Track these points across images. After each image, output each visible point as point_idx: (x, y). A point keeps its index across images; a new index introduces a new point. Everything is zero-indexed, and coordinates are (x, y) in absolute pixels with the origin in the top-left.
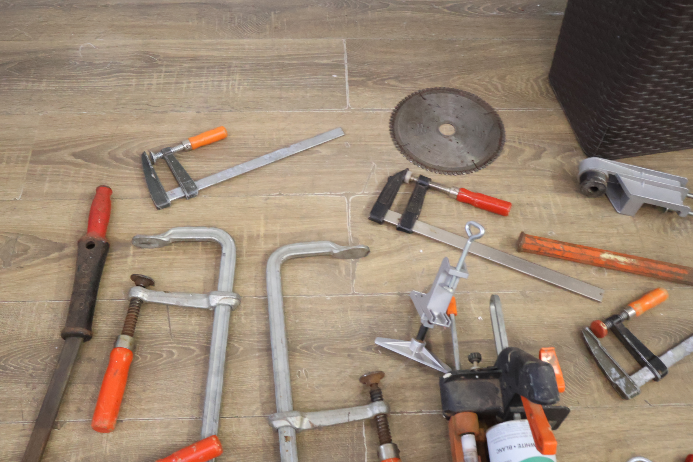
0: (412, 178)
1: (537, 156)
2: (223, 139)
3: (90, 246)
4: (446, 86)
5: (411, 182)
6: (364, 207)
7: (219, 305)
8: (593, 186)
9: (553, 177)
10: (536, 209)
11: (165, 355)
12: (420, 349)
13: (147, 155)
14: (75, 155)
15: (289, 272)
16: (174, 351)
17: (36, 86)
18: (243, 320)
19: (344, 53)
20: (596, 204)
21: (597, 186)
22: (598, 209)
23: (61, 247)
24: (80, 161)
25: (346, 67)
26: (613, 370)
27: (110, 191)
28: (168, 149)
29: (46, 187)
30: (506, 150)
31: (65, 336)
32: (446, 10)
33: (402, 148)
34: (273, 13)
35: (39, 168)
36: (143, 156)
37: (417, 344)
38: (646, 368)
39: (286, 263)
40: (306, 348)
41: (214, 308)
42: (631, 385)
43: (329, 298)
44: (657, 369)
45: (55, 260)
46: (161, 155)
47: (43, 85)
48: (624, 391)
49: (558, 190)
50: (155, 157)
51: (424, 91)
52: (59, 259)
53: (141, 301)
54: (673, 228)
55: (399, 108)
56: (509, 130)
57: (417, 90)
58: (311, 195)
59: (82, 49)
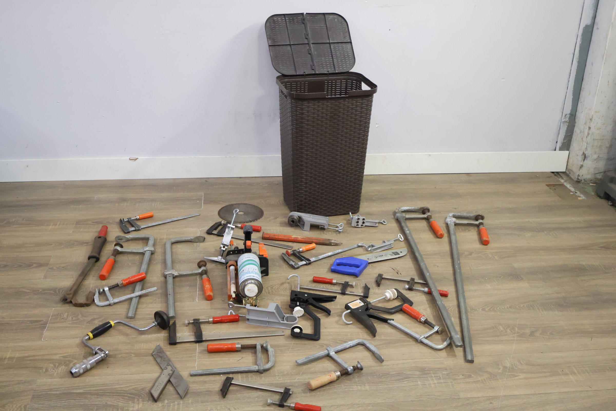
0: (224, 223)
1: (276, 218)
2: (151, 217)
3: (100, 237)
4: (243, 203)
5: (224, 224)
6: (205, 231)
7: (147, 250)
8: (292, 220)
9: (280, 223)
10: (272, 230)
11: (126, 265)
12: (221, 259)
13: (122, 219)
14: (93, 222)
15: (174, 246)
16: (129, 264)
17: (77, 207)
18: (156, 257)
19: (202, 196)
20: (296, 229)
21: (293, 220)
22: (296, 230)
23: (88, 243)
24: (94, 224)
25: (203, 199)
26: (291, 262)
27: (107, 227)
28: (130, 218)
29: (82, 230)
30: (263, 217)
31: (89, 258)
32: (246, 185)
33: (221, 218)
34: (175, 187)
35: (79, 226)
36: (121, 220)
37: (220, 257)
38: (304, 261)
39: (173, 243)
40: (179, 262)
41: (145, 251)
42: (296, 264)
43: (189, 251)
44: (307, 261)
45: (85, 246)
46: (127, 220)
47: (80, 206)
48: (294, 265)
49: (281, 226)
50: (125, 220)
51: (233, 204)
52: (86, 245)
53: (118, 251)
54: (324, 233)
55: (222, 208)
56: (265, 213)
57: (231, 204)
58: (185, 229)
59: (96, 197)
